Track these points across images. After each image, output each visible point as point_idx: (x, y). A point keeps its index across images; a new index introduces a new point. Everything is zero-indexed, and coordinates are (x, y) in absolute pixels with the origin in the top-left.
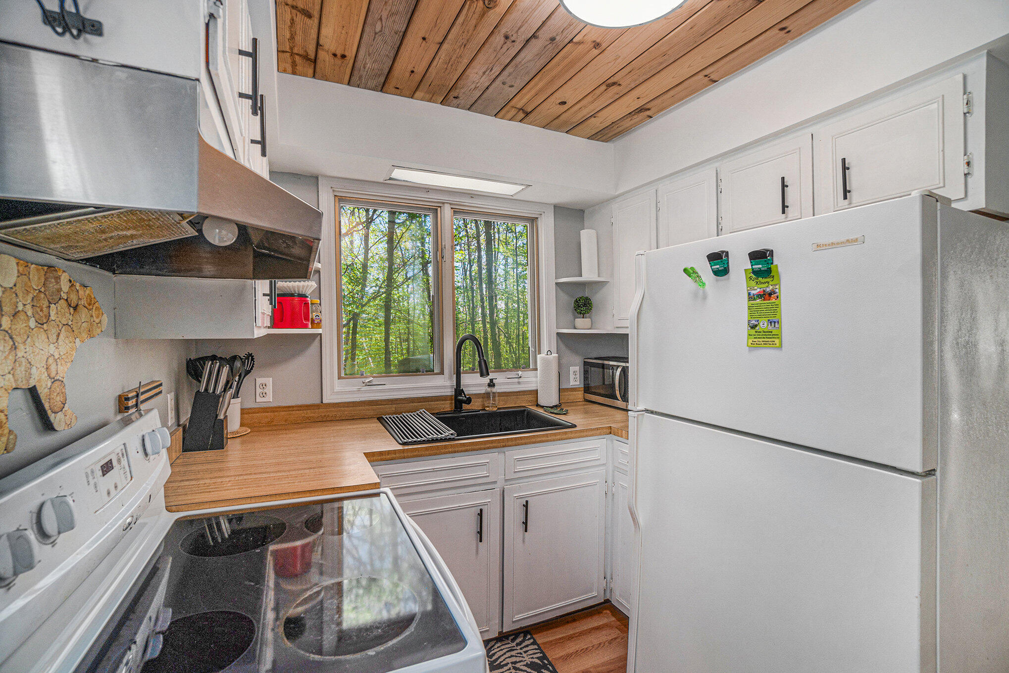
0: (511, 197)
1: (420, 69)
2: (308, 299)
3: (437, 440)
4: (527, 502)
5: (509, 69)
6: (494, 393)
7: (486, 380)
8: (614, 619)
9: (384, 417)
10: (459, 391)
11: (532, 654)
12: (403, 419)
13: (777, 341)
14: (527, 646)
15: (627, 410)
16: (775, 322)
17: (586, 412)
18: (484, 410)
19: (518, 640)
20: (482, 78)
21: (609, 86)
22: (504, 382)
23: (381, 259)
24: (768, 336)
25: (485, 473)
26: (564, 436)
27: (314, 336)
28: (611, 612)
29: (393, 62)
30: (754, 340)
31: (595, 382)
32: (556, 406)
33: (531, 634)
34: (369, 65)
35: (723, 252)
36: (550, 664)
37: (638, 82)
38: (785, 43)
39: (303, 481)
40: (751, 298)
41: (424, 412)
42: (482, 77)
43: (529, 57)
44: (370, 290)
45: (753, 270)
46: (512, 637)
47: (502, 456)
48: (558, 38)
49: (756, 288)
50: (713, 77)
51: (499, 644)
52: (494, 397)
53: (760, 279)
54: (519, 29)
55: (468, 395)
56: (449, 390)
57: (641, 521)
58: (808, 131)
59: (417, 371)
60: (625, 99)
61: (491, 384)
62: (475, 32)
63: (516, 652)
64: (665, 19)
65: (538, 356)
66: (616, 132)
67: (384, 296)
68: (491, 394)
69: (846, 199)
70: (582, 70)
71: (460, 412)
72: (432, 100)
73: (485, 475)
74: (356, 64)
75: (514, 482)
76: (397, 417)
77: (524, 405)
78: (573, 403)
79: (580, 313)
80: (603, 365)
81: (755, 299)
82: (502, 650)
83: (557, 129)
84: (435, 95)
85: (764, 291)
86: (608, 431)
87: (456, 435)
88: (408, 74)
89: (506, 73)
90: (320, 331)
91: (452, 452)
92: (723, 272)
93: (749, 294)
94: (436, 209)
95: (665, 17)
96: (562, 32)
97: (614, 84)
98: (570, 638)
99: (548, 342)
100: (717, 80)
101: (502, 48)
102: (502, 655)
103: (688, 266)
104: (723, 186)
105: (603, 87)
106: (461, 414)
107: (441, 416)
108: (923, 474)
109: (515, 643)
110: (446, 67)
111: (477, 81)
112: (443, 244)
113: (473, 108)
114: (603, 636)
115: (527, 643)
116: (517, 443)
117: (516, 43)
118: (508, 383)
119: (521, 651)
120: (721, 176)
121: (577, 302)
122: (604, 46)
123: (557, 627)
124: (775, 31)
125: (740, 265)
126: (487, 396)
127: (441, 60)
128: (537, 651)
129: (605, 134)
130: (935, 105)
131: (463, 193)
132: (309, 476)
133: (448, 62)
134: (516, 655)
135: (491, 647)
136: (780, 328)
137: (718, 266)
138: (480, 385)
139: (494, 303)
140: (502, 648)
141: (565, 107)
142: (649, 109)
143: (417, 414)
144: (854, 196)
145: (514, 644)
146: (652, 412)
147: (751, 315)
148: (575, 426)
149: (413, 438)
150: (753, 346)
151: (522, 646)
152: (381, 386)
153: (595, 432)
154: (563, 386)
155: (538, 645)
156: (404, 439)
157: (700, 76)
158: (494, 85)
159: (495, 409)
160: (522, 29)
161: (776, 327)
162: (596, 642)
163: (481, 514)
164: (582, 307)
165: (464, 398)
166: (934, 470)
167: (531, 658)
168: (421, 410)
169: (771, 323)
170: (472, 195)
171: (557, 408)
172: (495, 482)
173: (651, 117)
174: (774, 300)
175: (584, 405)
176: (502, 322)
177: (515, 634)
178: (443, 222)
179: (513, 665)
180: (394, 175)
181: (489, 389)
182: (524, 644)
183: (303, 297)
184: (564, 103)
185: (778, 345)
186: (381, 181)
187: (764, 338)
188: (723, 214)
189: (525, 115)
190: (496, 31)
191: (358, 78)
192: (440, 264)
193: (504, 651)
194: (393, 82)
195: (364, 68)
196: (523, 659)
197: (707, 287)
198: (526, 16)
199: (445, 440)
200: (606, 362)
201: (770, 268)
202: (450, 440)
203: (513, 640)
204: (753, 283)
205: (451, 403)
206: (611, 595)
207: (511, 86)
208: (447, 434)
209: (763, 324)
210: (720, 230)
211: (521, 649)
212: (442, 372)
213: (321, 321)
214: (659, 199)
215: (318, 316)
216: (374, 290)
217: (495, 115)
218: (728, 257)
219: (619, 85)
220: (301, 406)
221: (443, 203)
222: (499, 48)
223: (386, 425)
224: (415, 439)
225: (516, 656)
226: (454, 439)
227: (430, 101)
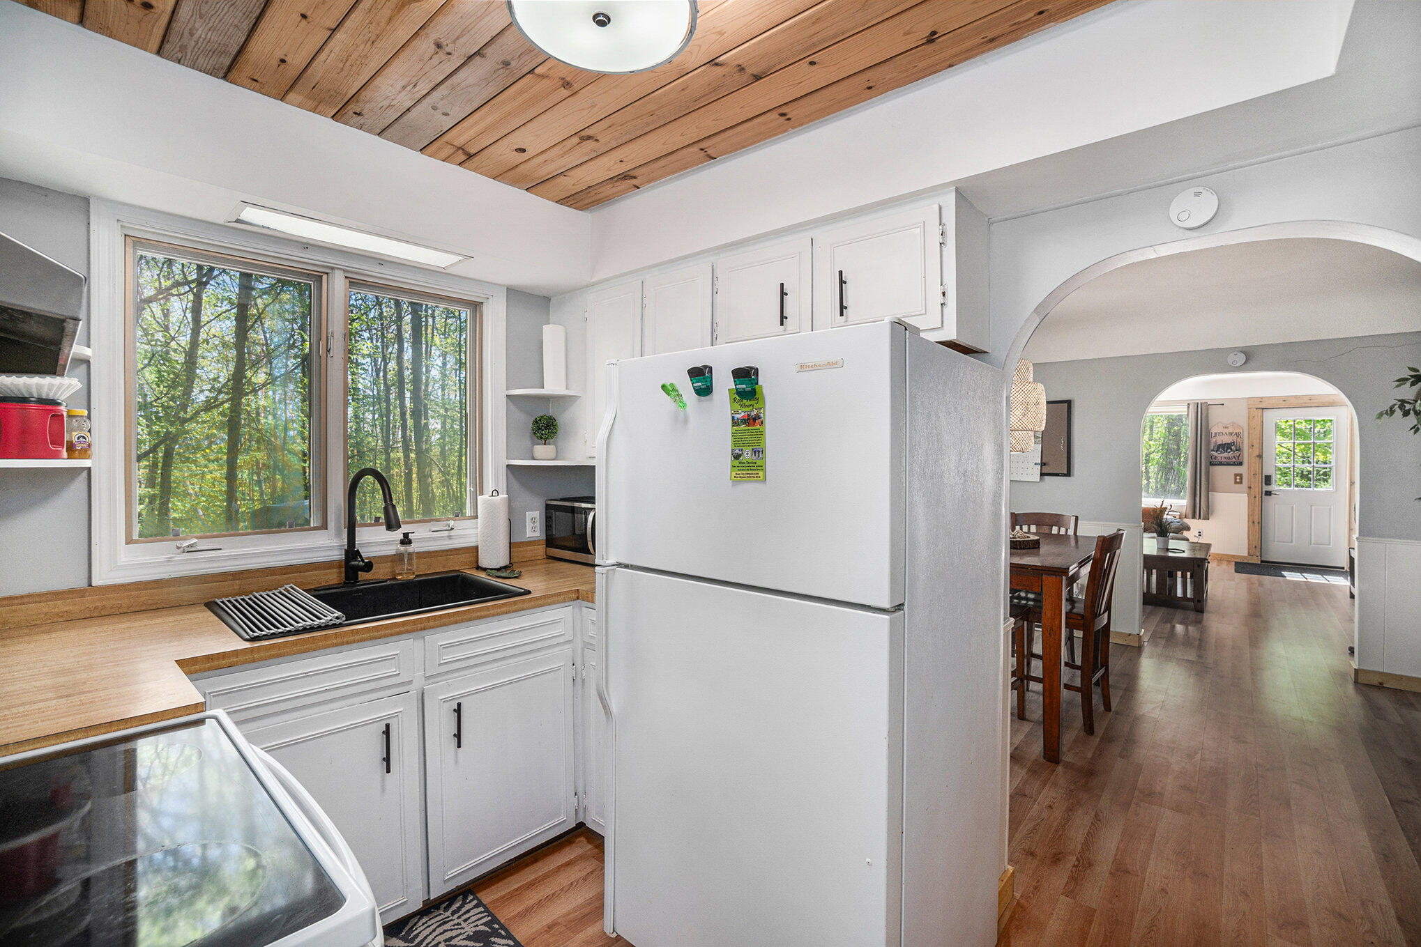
0: (444, 271)
1: (297, 61)
2: (62, 408)
3: (312, 629)
4: (459, 705)
5: (442, 90)
6: (410, 554)
7: (398, 535)
8: (590, 846)
9: (218, 601)
10: (352, 552)
11: (476, 921)
12: (254, 602)
13: (761, 473)
14: (468, 911)
15: (594, 566)
16: (759, 452)
17: (548, 573)
18: (395, 579)
19: (454, 907)
20: (400, 95)
21: (583, 139)
22: (426, 537)
23: (224, 345)
24: (752, 468)
25: (393, 671)
26: (514, 608)
27: (75, 472)
28: (587, 838)
29: (247, 38)
30: (738, 473)
31: (561, 531)
32: (505, 568)
33: (473, 894)
34: (199, 32)
35: (706, 367)
36: (502, 927)
37: (620, 142)
38: (785, 131)
39: (42, 721)
40: (735, 423)
41: (293, 589)
42: (400, 92)
43: (471, 80)
44: (200, 396)
45: (737, 390)
46: (445, 905)
47: (419, 643)
48: (513, 63)
49: (740, 411)
50: (710, 152)
51: (424, 920)
52: (410, 559)
53: (745, 401)
54: (457, 38)
55: (367, 558)
56: (336, 552)
57: (614, 707)
58: (808, 235)
59: (281, 524)
60: (604, 159)
61: (406, 540)
62: (388, 28)
63: (452, 923)
64: (652, 71)
65: (479, 498)
66: (593, 199)
67: (227, 405)
68: (406, 556)
69: (843, 315)
70: (547, 112)
71: (355, 584)
72: (318, 110)
73: (394, 673)
74: (174, 25)
75: (439, 679)
76: (243, 600)
77: (457, 568)
78: (530, 562)
79: (541, 438)
80: (573, 508)
81: (738, 425)
82: (429, 926)
83: (514, 183)
84: (322, 104)
85: (748, 415)
86: (575, 596)
87: (344, 619)
88: (275, 63)
89: (437, 94)
90: (86, 463)
91: (337, 645)
92: (705, 391)
93: (733, 418)
94: (319, 276)
95: (652, 70)
96: (519, 57)
97: (589, 138)
98: (530, 885)
99: (494, 476)
100: (715, 156)
101: (431, 58)
102: (430, 934)
103: (667, 382)
104: (719, 285)
105: (575, 140)
106: (354, 588)
107: (322, 592)
108: (893, 610)
109: (450, 912)
110: (341, 65)
111: (393, 97)
112: (330, 330)
113: (386, 133)
114: (575, 874)
115: (468, 907)
116: (443, 623)
117: (452, 57)
118: (434, 539)
119: (459, 921)
120: (718, 273)
121: (537, 422)
122: (576, 86)
123: (511, 875)
124: (774, 115)
125: (724, 383)
126: (399, 558)
127: (333, 54)
128: (483, 915)
129: (581, 200)
130: (918, 231)
131: (366, 256)
132: (56, 709)
133: (344, 59)
134: (453, 927)
135: (413, 927)
136: (764, 458)
137: (700, 384)
138: (389, 543)
139: (424, 421)
140: (429, 923)
141: (524, 156)
142: (635, 178)
143: (280, 593)
144: (849, 312)
145: (448, 913)
146: (626, 566)
147: (735, 443)
148: (529, 592)
149: (269, 629)
150: (737, 480)
151: (461, 913)
152: (213, 552)
153: (557, 598)
154: (516, 539)
155: (484, 906)
156: (254, 632)
157: (695, 149)
158: (418, 107)
159: (412, 577)
160: (461, 41)
161: (760, 456)
162: (566, 883)
163: (387, 732)
164: (543, 430)
165: (361, 563)
166: (902, 604)
167: (475, 926)
168: (287, 587)
169: (755, 452)
170: (380, 261)
171: (507, 570)
172: (410, 682)
173: (638, 188)
174: (758, 427)
175: (547, 563)
176: (436, 451)
177: (449, 899)
178: (330, 299)
179: (448, 943)
180: (243, 216)
181: (402, 548)
182: (464, 910)
183: (49, 404)
184: (523, 150)
185: (761, 477)
186: (221, 222)
187: (748, 470)
188: (718, 319)
189: (467, 157)
190: (422, 33)
191: (178, 49)
192: (323, 362)
193: (433, 927)
194: (246, 69)
195: (191, 34)
196: (462, 931)
197: (689, 408)
198: (467, 24)
199: (327, 627)
200: (577, 505)
201: (755, 389)
202: (334, 626)
203: (446, 909)
204: (737, 406)
205: (340, 573)
206: (585, 817)
207: (446, 114)
208: (329, 618)
209: (747, 454)
210: (714, 339)
211: (459, 918)
212: (324, 526)
213: (89, 446)
214: (646, 293)
215: (84, 438)
216: (207, 397)
217: (421, 150)
218: (712, 373)
219: (597, 140)
220: (40, 595)
221: (333, 268)
222: (427, 57)
223: (222, 613)
224: (274, 630)
225: (451, 930)
226: (341, 625)
227: (314, 110)
